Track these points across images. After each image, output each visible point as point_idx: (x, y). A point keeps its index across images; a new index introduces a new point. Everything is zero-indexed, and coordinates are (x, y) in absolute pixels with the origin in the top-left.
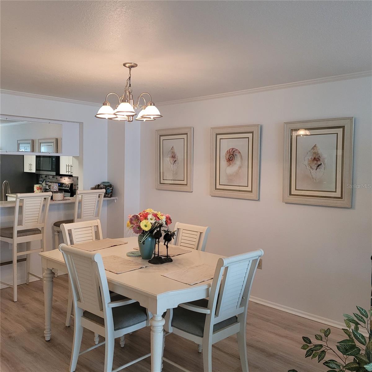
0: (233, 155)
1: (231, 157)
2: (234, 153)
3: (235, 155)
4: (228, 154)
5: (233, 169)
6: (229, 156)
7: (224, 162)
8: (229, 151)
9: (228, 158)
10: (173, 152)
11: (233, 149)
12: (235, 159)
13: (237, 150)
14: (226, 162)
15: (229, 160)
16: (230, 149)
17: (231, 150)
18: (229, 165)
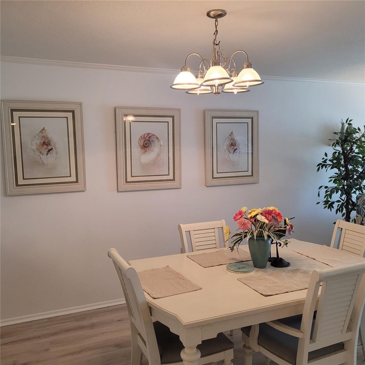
0: (149, 141)
1: (147, 144)
2: (151, 138)
3: (152, 141)
4: (142, 139)
5: (149, 157)
6: (144, 142)
7: (137, 150)
8: (144, 136)
9: (142, 144)
10: (44, 137)
11: (148, 134)
12: (152, 146)
13: (154, 135)
14: (139, 149)
15: (144, 146)
16: (145, 134)
17: (146, 136)
18: (144, 153)
